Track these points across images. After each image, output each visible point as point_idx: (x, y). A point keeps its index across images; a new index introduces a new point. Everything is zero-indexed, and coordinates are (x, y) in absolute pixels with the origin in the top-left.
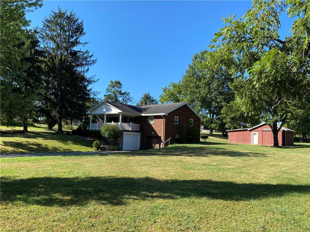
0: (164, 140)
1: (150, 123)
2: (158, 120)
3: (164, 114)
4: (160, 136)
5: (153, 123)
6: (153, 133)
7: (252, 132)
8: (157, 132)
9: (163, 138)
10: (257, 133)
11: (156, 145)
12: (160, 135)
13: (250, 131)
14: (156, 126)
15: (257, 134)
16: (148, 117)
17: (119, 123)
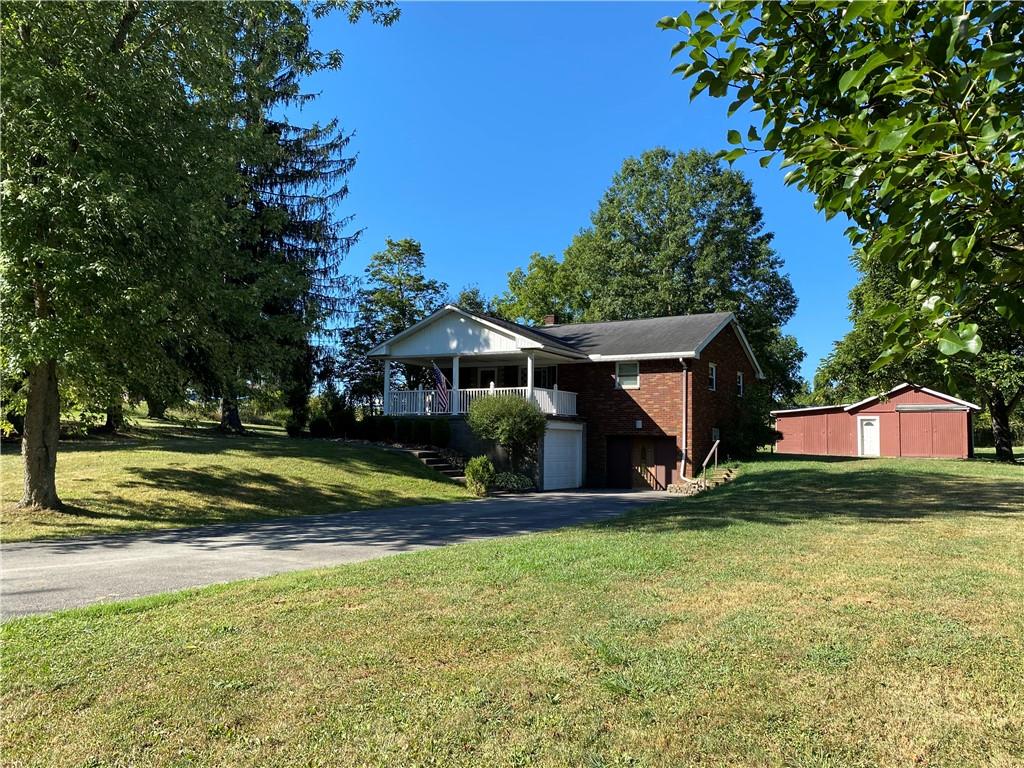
0: (690, 447)
1: (624, 387)
2: (658, 375)
3: (691, 354)
4: (669, 433)
5: (637, 387)
6: (639, 424)
7: (859, 417)
8: (658, 421)
9: (684, 444)
10: (877, 418)
11: (652, 470)
12: (673, 428)
13: (853, 412)
14: (650, 399)
15: (877, 424)
16: (611, 365)
17: (528, 389)
